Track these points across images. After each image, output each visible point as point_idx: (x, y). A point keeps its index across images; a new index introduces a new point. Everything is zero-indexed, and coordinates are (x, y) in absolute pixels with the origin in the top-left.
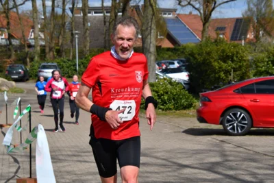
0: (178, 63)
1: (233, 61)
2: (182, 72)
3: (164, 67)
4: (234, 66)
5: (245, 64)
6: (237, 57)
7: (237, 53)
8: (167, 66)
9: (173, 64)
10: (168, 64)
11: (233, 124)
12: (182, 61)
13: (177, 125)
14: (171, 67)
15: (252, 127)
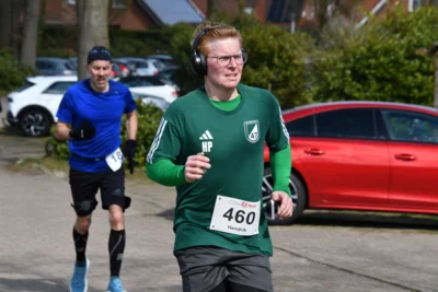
0: (155, 65)
1: (271, 65)
2: (162, 84)
3: (125, 72)
4: (272, 76)
5: (296, 73)
6: (280, 57)
7: (281, 48)
8: (131, 72)
9: (146, 66)
10: (132, 67)
11: (269, 199)
12: (163, 61)
13: (150, 199)
14: (141, 72)
15: (307, 207)
